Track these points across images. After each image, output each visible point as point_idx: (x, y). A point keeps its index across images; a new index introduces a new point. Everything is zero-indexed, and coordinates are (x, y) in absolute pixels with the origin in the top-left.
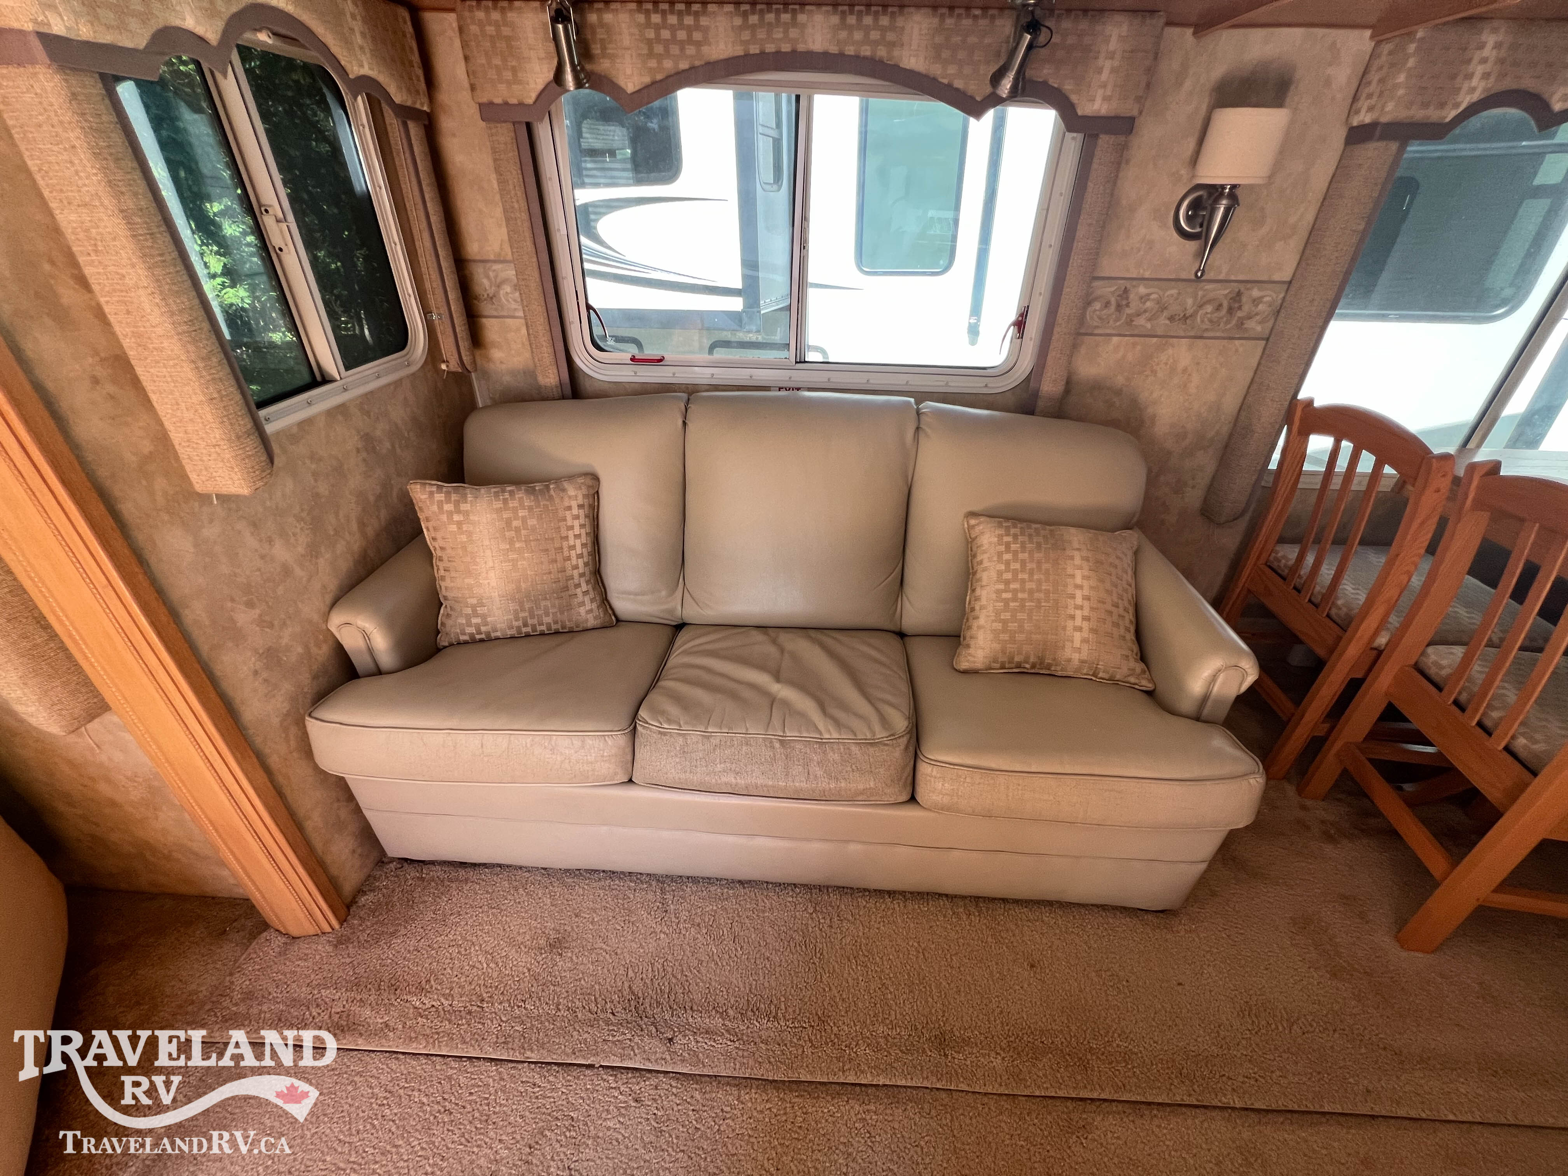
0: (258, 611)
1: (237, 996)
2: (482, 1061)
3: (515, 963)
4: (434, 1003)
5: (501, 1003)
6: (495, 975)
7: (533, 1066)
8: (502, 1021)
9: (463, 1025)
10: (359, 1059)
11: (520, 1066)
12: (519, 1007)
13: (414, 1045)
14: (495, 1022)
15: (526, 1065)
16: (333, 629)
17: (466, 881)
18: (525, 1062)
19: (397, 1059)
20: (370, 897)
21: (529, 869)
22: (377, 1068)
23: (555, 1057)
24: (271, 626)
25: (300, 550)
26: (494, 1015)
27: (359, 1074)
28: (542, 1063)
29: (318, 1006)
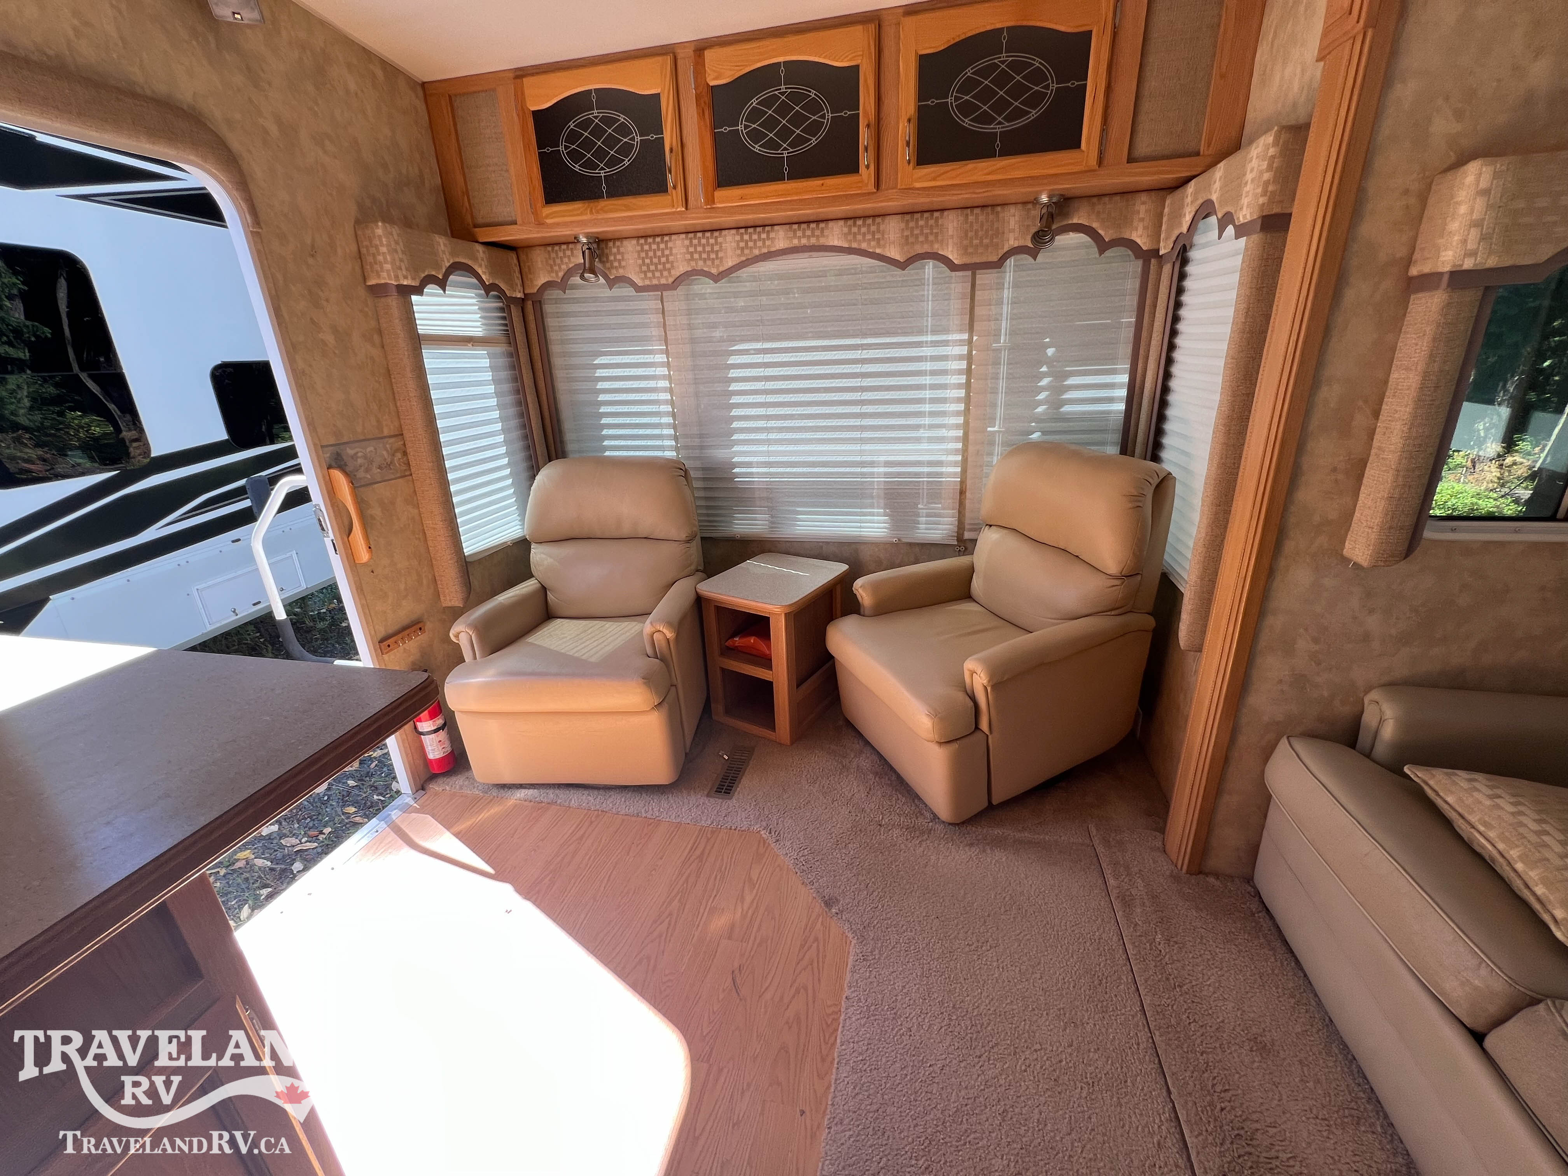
0: (1317, 647)
1: (1118, 838)
2: (1138, 999)
3: (1223, 1008)
4: (1163, 951)
5: (1185, 1002)
6: (1205, 993)
7: (1151, 1041)
8: (1172, 1006)
9: (1157, 977)
10: (1111, 918)
11: (1146, 1030)
12: (1188, 1017)
13: (1131, 947)
14: (1169, 1001)
15: (1149, 1035)
16: (1366, 701)
17: (1273, 949)
18: (1151, 1033)
19: (1119, 940)
20: (1217, 883)
21: (1319, 1003)
22: (1109, 930)
23: (1163, 1056)
24: (1318, 664)
25: (1393, 632)
26: (1173, 998)
27: (1103, 920)
28: (1156, 1048)
29: (1130, 880)
